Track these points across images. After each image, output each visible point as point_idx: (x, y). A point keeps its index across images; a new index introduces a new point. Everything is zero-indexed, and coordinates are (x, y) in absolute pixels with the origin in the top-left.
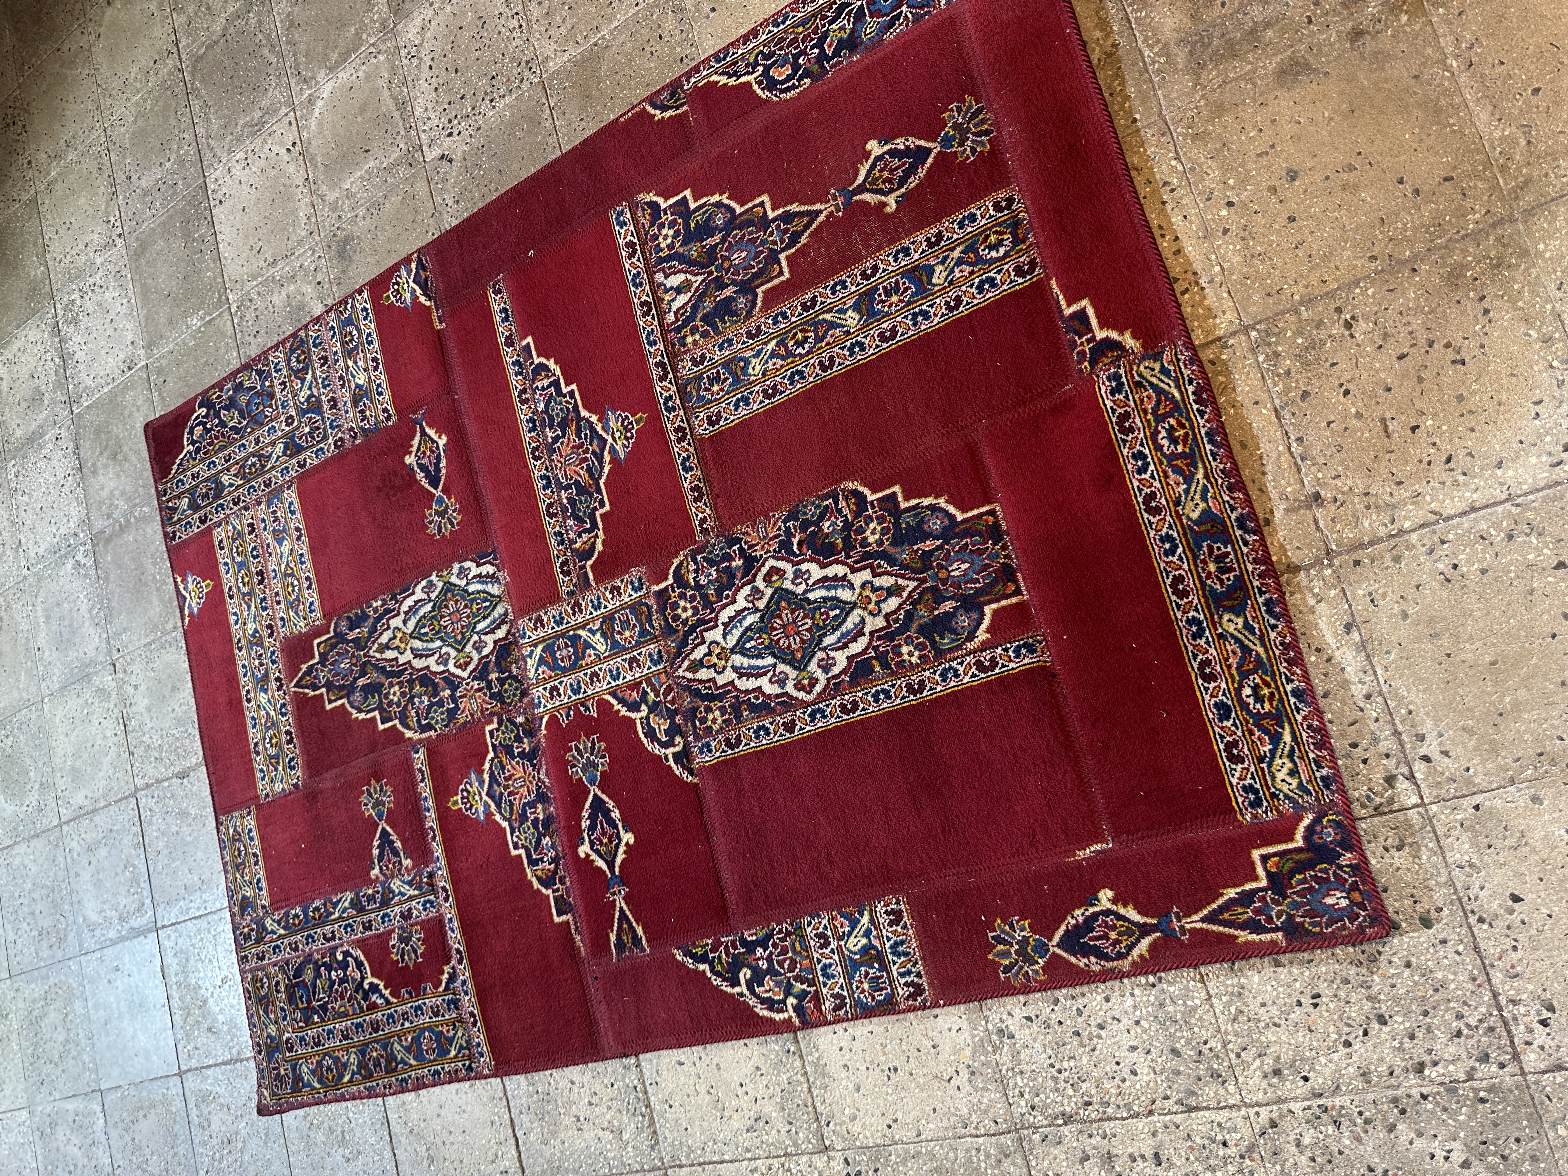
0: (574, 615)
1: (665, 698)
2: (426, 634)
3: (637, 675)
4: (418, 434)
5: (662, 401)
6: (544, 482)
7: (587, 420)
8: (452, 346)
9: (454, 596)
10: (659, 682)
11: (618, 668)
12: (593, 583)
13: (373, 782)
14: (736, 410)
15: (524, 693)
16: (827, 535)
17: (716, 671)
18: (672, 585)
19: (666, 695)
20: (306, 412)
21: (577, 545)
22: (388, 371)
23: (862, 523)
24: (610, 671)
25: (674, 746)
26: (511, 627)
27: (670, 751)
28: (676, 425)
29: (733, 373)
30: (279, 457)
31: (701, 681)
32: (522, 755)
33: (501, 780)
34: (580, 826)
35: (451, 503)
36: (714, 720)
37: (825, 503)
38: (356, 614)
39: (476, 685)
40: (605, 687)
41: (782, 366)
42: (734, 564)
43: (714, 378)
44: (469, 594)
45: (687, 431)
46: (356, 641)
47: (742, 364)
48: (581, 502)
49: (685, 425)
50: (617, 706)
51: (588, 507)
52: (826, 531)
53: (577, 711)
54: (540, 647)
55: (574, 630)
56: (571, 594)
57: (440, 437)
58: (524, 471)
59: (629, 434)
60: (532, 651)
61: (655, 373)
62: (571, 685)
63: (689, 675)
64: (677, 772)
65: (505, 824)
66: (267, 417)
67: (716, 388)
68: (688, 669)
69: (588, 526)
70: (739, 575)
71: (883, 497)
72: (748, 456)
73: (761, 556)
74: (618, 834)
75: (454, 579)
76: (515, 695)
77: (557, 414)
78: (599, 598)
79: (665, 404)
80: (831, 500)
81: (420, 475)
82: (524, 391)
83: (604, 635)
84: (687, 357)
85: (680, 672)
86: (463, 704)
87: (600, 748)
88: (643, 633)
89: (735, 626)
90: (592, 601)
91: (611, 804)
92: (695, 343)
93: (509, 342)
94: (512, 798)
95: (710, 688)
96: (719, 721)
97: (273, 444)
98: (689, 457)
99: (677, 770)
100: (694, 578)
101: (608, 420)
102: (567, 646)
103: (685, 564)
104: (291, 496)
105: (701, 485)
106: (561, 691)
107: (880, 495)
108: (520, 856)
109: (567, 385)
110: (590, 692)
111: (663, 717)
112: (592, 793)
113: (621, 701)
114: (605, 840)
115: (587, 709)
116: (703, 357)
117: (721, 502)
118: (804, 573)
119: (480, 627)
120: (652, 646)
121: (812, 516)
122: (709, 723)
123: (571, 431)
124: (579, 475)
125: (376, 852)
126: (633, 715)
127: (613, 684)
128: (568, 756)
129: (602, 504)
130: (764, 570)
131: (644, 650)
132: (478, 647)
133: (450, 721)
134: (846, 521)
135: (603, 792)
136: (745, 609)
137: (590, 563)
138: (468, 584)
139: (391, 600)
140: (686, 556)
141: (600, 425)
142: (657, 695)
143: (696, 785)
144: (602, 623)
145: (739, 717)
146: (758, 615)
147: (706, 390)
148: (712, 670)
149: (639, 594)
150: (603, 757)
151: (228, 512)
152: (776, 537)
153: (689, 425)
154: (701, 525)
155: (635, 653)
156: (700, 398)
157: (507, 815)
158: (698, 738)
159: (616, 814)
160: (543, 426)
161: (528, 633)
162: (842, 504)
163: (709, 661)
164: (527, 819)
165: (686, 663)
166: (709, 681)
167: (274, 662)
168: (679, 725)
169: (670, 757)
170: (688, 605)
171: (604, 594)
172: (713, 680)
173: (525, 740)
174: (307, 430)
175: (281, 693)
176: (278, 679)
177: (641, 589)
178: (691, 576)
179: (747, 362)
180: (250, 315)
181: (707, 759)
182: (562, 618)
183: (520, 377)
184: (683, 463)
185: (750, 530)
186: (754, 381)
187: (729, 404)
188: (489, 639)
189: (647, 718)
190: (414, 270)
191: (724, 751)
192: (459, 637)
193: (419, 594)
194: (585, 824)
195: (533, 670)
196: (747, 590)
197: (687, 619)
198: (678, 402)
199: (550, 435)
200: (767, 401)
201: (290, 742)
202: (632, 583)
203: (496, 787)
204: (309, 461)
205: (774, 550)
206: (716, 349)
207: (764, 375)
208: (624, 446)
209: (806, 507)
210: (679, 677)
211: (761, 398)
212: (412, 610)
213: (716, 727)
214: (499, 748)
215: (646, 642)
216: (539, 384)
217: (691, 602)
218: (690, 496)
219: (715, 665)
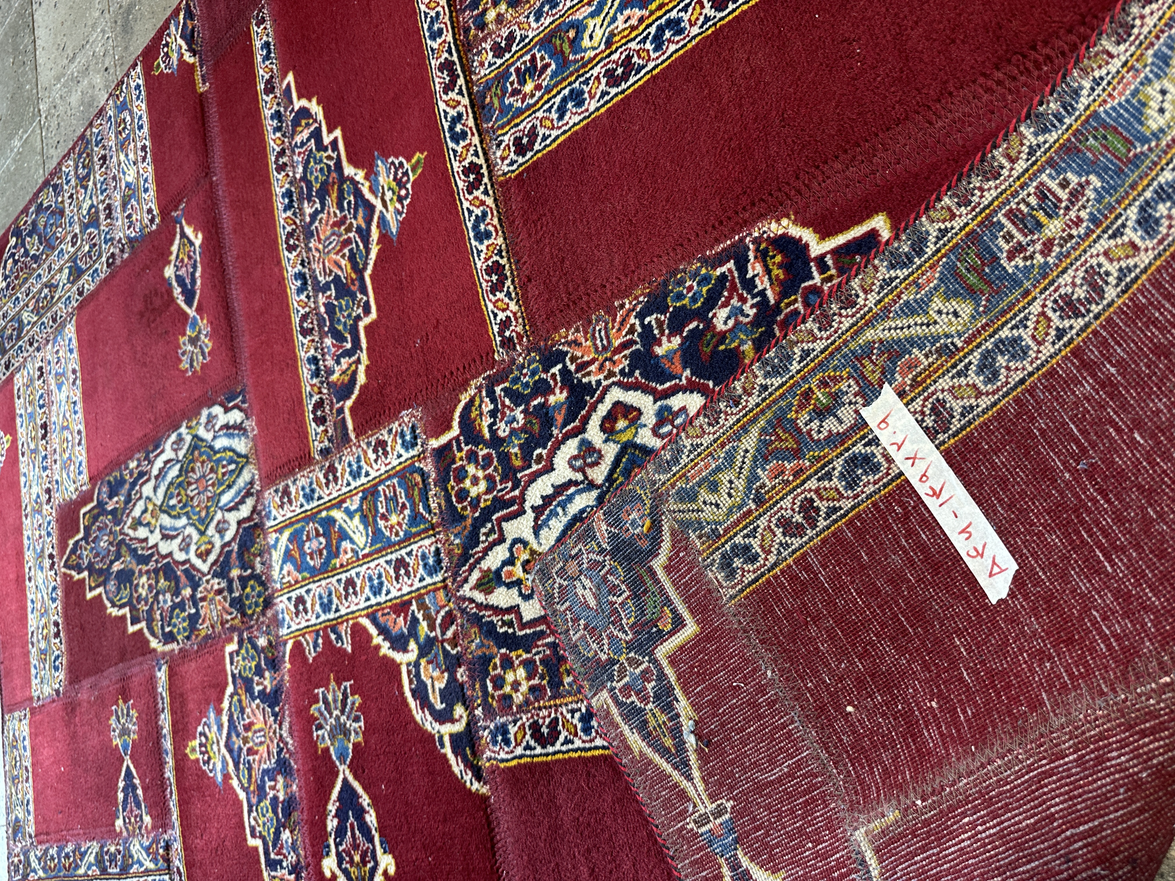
0: (327, 485)
1: (443, 633)
2: (173, 507)
3: (406, 589)
4: (178, 236)
5: (446, 125)
6: (299, 283)
7: (352, 180)
8: (213, 110)
9: (201, 455)
10: (435, 604)
11: (380, 576)
12: (352, 436)
13: (120, 702)
14: (561, 118)
15: (268, 603)
16: (722, 336)
17: (521, 594)
18: (457, 439)
19: (444, 627)
20: (86, 226)
21: (334, 378)
22: (155, 161)
23: (799, 306)
24: (371, 579)
25: (453, 721)
26: (257, 501)
27: (447, 729)
28: (466, 163)
29: (558, 54)
30: (64, 285)
31: (497, 610)
32: (263, 695)
33: (240, 729)
34: (325, 826)
35: (203, 324)
36: (516, 685)
37: (718, 271)
38: (115, 478)
39: (216, 583)
40: (362, 605)
41: (641, 20)
42: (552, 399)
43: (527, 70)
44: (216, 453)
45: (484, 171)
46: (114, 512)
47: (572, 34)
48: (341, 309)
49: (481, 161)
50: (378, 640)
51: (349, 315)
52: (720, 326)
53: (326, 638)
54: (287, 534)
55: (328, 509)
56: (325, 452)
57: (196, 237)
58: (276, 270)
59: (403, 192)
60: (277, 540)
61: (439, 79)
62: (321, 598)
63: (479, 597)
64: (456, 770)
65: (242, 796)
66: (57, 238)
67: (529, 87)
68: (479, 586)
69: (349, 346)
70: (560, 418)
71: (847, 245)
72: (580, 199)
73: (599, 383)
74: (374, 851)
75: (202, 432)
76: (257, 605)
77: (317, 178)
78: (359, 460)
79: (451, 129)
80: (731, 265)
81: (177, 291)
82: (282, 154)
83: (364, 519)
84: (487, 45)
85: (466, 590)
86: (205, 609)
87: (353, 703)
88: (415, 518)
89: (554, 514)
90: (350, 465)
91: (365, 800)
92: (500, 19)
93: (270, 89)
94: (251, 758)
95: (510, 624)
96: (524, 688)
97: (61, 270)
98: (484, 214)
99: (457, 767)
100: (490, 426)
101: (377, 174)
102: (318, 535)
103: (477, 403)
104: (70, 330)
105: (503, 261)
106: (309, 605)
107: (841, 239)
108: (256, 849)
109: (330, 131)
110: (343, 611)
111: (438, 666)
112: (341, 777)
113: (383, 631)
114: (357, 858)
115: (339, 637)
116: (511, 38)
117: (533, 290)
118: (677, 414)
119: (225, 499)
120: (427, 542)
121: (694, 300)
122: (507, 689)
123: (331, 201)
124: (340, 267)
125: (121, 796)
126: (398, 657)
127: (373, 601)
128: (313, 710)
129: (367, 311)
130: (603, 409)
131: (415, 547)
132: (221, 531)
133: (191, 632)
134: (763, 305)
135: (356, 777)
136: (571, 483)
137: (349, 403)
138: (215, 437)
139: (144, 460)
140: (479, 388)
141: (367, 184)
142: (432, 627)
143: (484, 799)
144: (363, 499)
145: (556, 683)
146: (595, 493)
147: (515, 92)
148: (515, 591)
149: (412, 453)
150: (356, 719)
151: (25, 354)
152: (625, 346)
153: (487, 160)
154: (501, 333)
155: (403, 552)
156: (504, 110)
157: (245, 781)
158: (489, 713)
159: (371, 818)
160: (301, 200)
161: (274, 512)
162: (755, 268)
163: (510, 574)
164: (266, 795)
165: (476, 575)
166: (509, 610)
167: (49, 534)
168: (462, 685)
169: (447, 740)
170: (480, 474)
171: (365, 452)
172: (514, 609)
173: (267, 674)
174: (87, 248)
175: (53, 572)
176: (51, 556)
177: (414, 445)
178: (486, 421)
179: (579, 27)
180: (54, 124)
181: (503, 755)
182: (313, 491)
183: (278, 135)
184: (475, 227)
185: (580, 336)
186: (591, 59)
187: (549, 110)
188: (233, 518)
189: (417, 664)
190: (182, 21)
191: (528, 747)
192: (203, 514)
193: (169, 454)
194: (332, 824)
195: (277, 568)
196: (571, 447)
197: (478, 497)
198: (471, 122)
199: (308, 210)
200: (613, 91)
201: (57, 635)
202: (403, 436)
203: (234, 738)
204: (86, 286)
205: (622, 372)
206: (532, 19)
207: (609, 43)
208: (398, 212)
209: (680, 283)
210: (464, 599)
211: (602, 87)
212: (162, 474)
213: (518, 698)
214: (239, 681)
215: (418, 534)
216: (298, 139)
217: (484, 468)
218: (484, 282)
219: (518, 583)
